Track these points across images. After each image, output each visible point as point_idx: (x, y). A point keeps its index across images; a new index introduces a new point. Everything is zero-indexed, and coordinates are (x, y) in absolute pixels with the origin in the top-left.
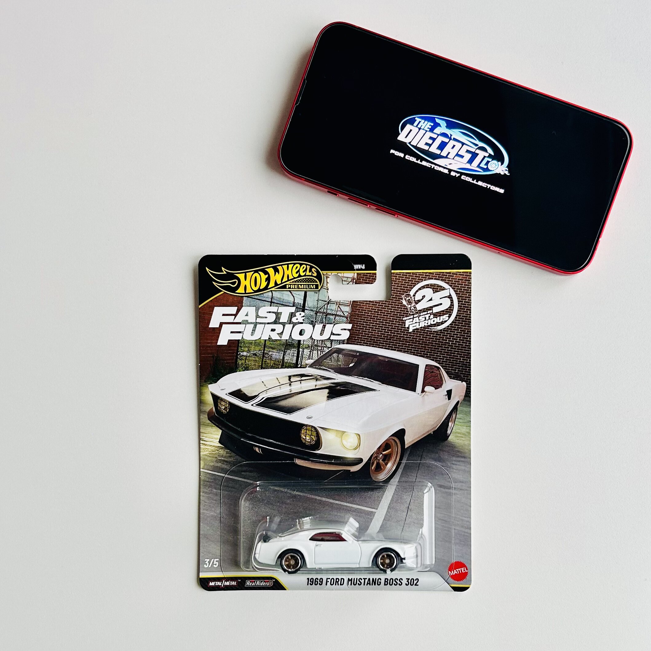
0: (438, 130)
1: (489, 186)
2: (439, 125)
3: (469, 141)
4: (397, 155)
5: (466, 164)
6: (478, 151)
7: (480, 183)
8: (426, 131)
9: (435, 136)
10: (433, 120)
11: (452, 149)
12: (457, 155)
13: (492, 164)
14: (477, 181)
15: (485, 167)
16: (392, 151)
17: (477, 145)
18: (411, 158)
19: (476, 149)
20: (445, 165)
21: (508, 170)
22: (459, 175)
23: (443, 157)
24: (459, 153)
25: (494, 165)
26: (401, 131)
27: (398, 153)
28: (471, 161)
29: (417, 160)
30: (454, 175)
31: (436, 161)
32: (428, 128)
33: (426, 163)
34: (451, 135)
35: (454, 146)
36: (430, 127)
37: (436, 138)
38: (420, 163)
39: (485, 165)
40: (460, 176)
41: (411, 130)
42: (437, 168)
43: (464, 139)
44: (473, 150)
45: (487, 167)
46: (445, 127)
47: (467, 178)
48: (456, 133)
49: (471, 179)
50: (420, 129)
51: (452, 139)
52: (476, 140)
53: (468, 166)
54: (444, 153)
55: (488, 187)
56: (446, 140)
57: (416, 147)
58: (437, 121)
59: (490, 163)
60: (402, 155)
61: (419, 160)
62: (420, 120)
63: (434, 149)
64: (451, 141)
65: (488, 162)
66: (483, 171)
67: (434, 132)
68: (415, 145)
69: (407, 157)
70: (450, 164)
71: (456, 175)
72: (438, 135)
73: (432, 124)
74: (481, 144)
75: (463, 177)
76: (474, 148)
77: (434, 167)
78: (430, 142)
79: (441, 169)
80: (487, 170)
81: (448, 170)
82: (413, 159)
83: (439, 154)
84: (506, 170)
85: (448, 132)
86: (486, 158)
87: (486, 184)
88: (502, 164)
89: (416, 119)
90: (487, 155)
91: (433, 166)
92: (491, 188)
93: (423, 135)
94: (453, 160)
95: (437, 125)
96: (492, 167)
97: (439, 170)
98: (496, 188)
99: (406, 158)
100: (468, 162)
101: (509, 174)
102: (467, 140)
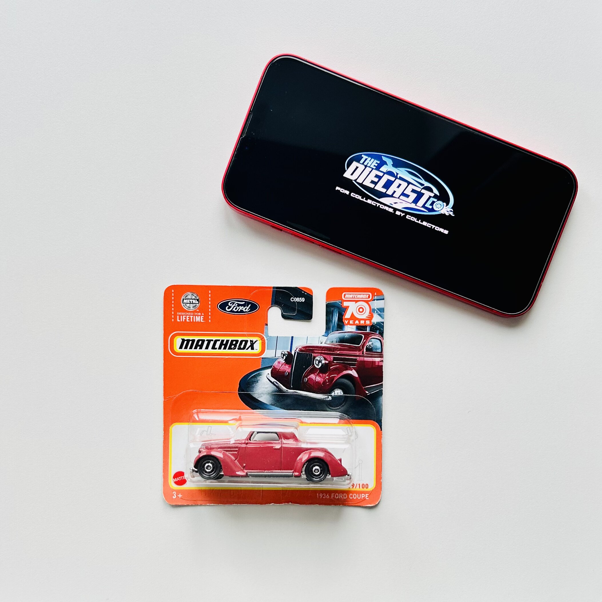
0: (384, 169)
1: (433, 226)
2: (385, 163)
3: (415, 180)
4: (343, 192)
5: (411, 203)
6: (423, 191)
7: (425, 223)
8: (373, 169)
9: (381, 174)
10: (379, 158)
11: (397, 188)
12: (403, 194)
13: (437, 205)
14: (422, 222)
15: (431, 207)
16: (338, 188)
17: (424, 185)
18: (357, 195)
19: (422, 189)
20: (391, 204)
21: (453, 211)
22: (404, 214)
23: (388, 196)
24: (404, 192)
25: (439, 206)
26: (348, 168)
27: (344, 190)
28: (416, 201)
29: (362, 198)
30: (399, 214)
31: (382, 200)
32: (374, 166)
33: (371, 201)
34: (397, 174)
35: (400, 185)
36: (376, 165)
37: (382, 176)
38: (366, 201)
39: (430, 205)
40: (405, 216)
41: (357, 168)
42: (382, 207)
43: (409, 178)
44: (419, 190)
45: (433, 208)
46: (391, 165)
47: (412, 217)
48: (402, 172)
49: (416, 219)
50: (366, 166)
51: (398, 177)
52: (422, 180)
53: (413, 206)
54: (390, 192)
55: (433, 228)
56: (392, 179)
57: (361, 185)
58: (383, 159)
59: (435, 204)
60: (347, 192)
61: (365, 198)
62: (367, 157)
63: (379, 187)
64: (397, 180)
65: (433, 202)
66: (428, 212)
67: (380, 170)
68: (361, 182)
69: (353, 195)
70: (395, 203)
71: (401, 215)
72: (384, 173)
73: (379, 162)
74: (427, 184)
75: (408, 217)
76: (421, 188)
77: (379, 206)
78: (376, 180)
79: (387, 208)
80: (432, 210)
81: (393, 210)
82: (359, 197)
83: (384, 192)
84: (451, 211)
85: (394, 170)
86: (431, 198)
87: (431, 225)
88: (447, 205)
89: (363, 156)
90: (432, 195)
91: (378, 204)
92: (436, 229)
93: (369, 172)
94: (399, 199)
95: (383, 163)
96: (437, 207)
97: (384, 209)
98: (441, 228)
99: (351, 195)
100: (413, 202)
101: (454, 215)
102: (413, 179)
